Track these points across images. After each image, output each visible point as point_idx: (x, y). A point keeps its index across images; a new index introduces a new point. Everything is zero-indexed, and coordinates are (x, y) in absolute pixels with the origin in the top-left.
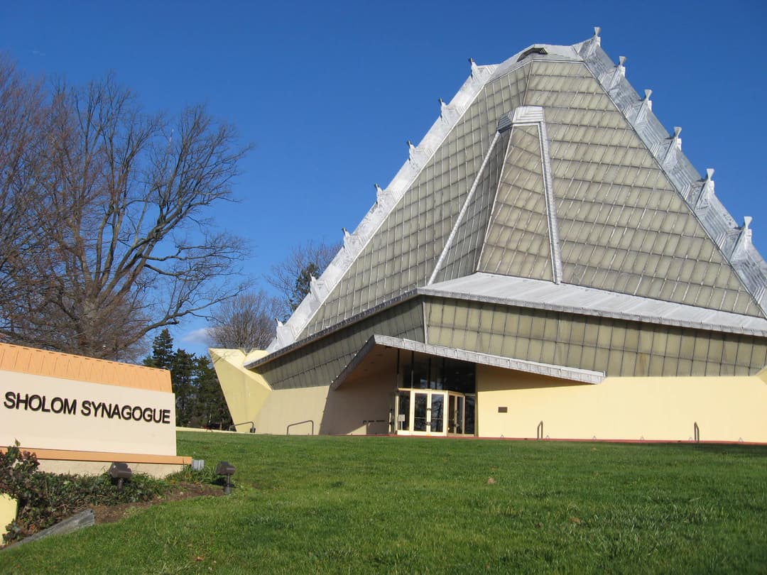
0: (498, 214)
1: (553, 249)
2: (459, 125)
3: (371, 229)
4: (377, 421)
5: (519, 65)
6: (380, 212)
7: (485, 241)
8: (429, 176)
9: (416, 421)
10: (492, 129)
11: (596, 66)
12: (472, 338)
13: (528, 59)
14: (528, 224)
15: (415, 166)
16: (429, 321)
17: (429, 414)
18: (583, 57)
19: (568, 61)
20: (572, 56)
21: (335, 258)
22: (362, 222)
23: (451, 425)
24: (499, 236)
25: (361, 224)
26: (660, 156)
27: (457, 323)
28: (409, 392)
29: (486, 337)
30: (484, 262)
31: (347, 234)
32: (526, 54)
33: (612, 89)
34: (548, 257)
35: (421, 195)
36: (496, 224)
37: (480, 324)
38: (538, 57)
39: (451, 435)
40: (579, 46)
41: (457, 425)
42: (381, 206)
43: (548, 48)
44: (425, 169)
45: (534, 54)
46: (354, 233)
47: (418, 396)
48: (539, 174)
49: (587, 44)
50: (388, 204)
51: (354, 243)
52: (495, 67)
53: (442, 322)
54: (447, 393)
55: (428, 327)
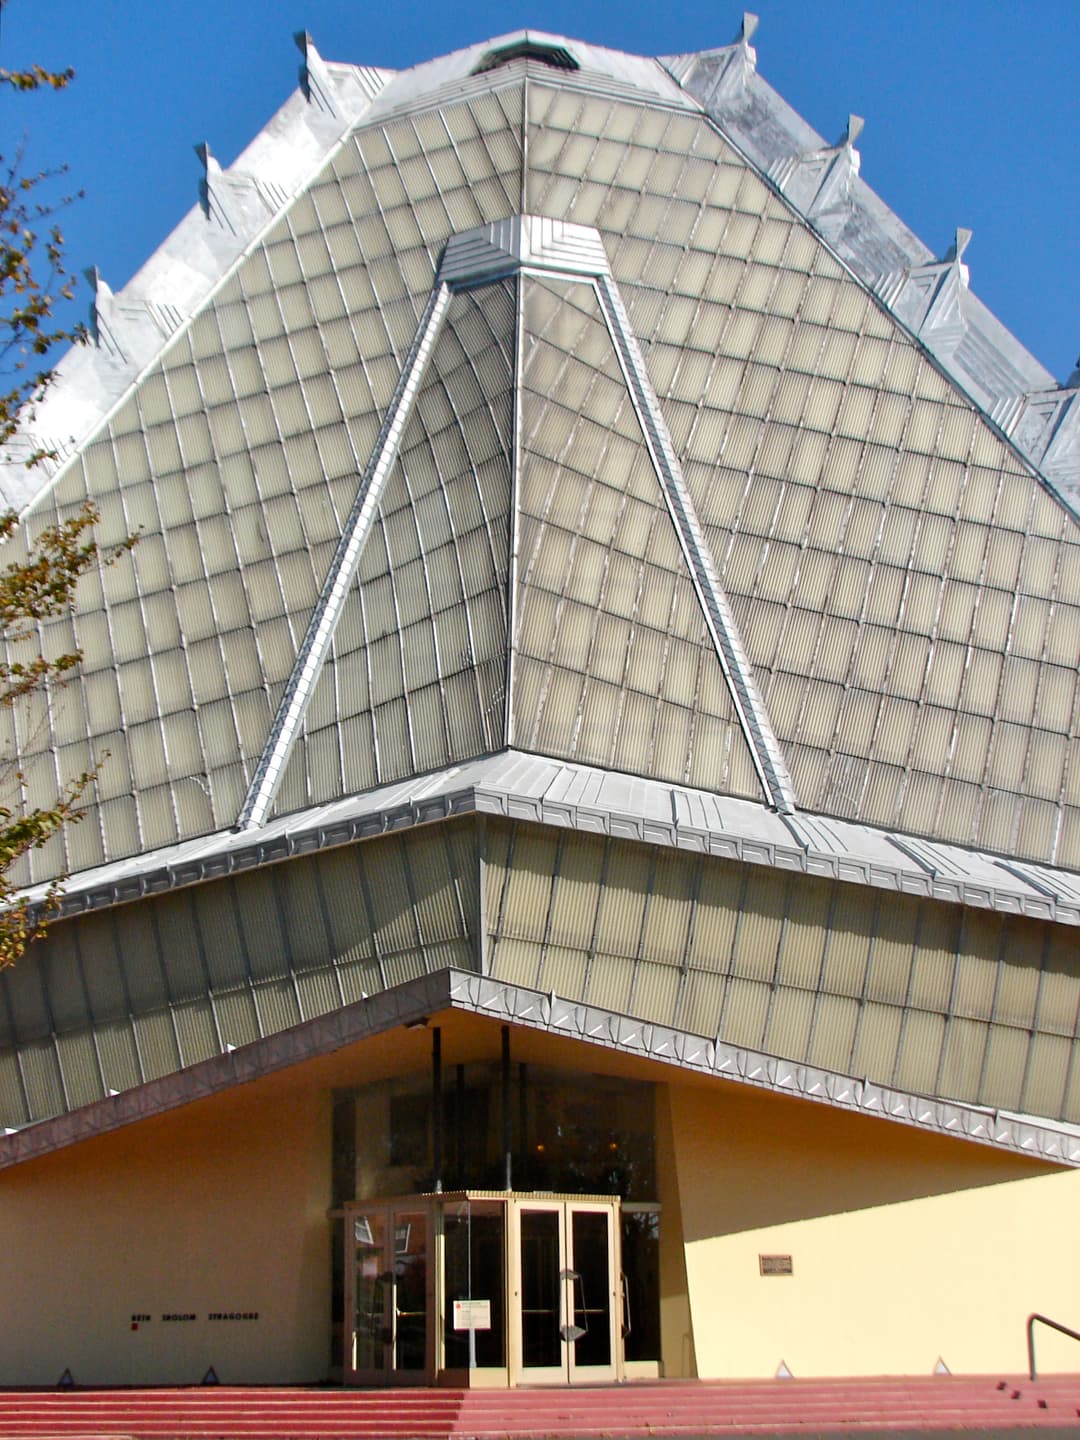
0: (535, 555)
1: (743, 694)
2: (272, 245)
5: (478, 88)
7: (515, 643)
8: (179, 398)
10: (416, 275)
11: (755, 134)
13: (512, 74)
14: (639, 600)
15: (118, 359)
16: (501, 919)
17: (567, 1291)
18: (703, 102)
19: (648, 104)
20: (667, 91)
24: (556, 631)
26: (1029, 436)
27: (604, 935)
28: (503, 1204)
29: (708, 990)
30: (526, 716)
32: (501, 58)
33: (826, 212)
34: (731, 719)
35: (161, 460)
36: (537, 589)
38: (542, 71)
40: (685, 66)
43: (579, 51)
44: (158, 374)
45: (532, 63)
47: (529, 1219)
48: (638, 444)
49: (713, 64)
52: (386, 77)
53: (548, 928)
54: (617, 1205)
55: (495, 942)
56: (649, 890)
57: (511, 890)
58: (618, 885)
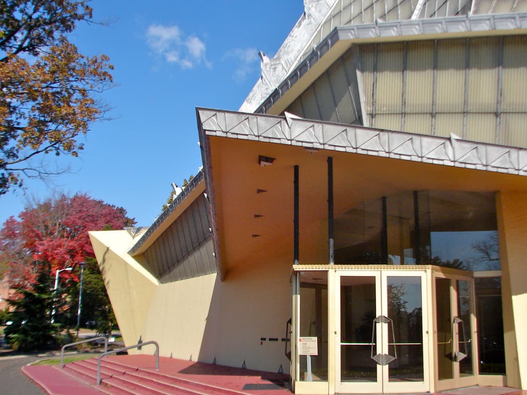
3: (298, 47)
4: (270, 339)
6: (310, 23)
9: (346, 352)
12: (483, 128)
16: (374, 103)
17: (382, 331)
21: (251, 94)
22: (286, 42)
23: (445, 357)
25: (284, 45)
27: (439, 101)
31: (266, 59)
37: (500, 93)
39: (446, 384)
41: (462, 356)
42: (310, 15)
46: (275, 57)
50: (320, 11)
51: (275, 69)
53: (404, 103)
54: (429, 271)
55: (372, 118)
56: (467, 66)
57: (379, 85)
58: (445, 67)
